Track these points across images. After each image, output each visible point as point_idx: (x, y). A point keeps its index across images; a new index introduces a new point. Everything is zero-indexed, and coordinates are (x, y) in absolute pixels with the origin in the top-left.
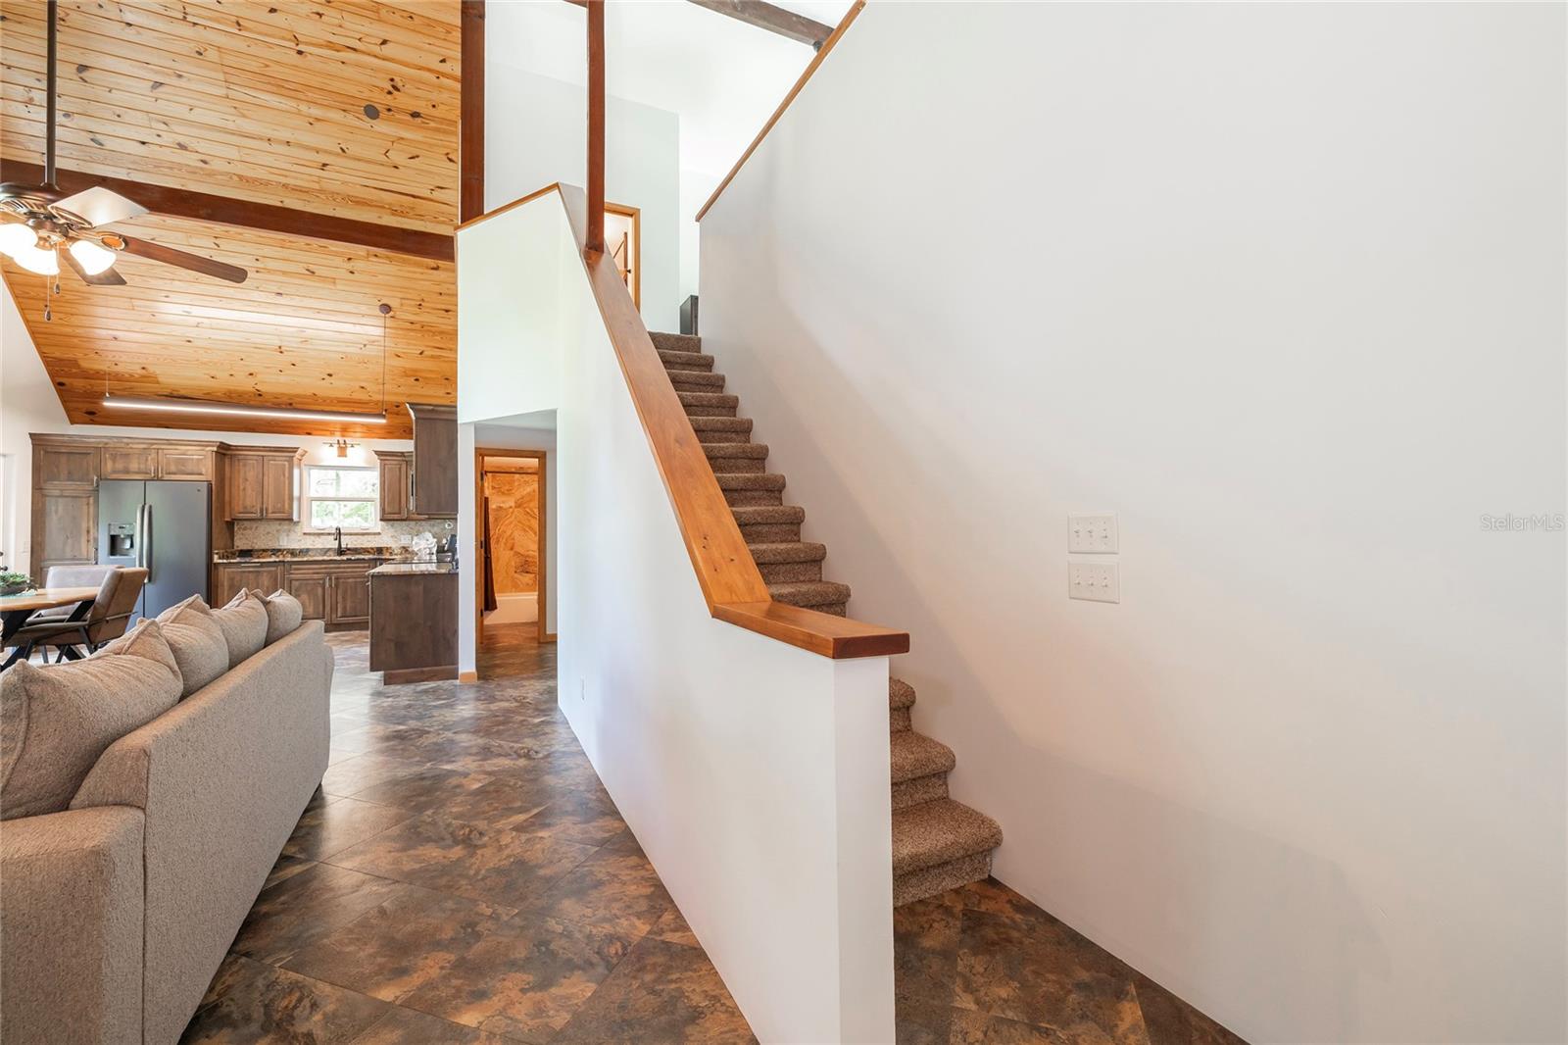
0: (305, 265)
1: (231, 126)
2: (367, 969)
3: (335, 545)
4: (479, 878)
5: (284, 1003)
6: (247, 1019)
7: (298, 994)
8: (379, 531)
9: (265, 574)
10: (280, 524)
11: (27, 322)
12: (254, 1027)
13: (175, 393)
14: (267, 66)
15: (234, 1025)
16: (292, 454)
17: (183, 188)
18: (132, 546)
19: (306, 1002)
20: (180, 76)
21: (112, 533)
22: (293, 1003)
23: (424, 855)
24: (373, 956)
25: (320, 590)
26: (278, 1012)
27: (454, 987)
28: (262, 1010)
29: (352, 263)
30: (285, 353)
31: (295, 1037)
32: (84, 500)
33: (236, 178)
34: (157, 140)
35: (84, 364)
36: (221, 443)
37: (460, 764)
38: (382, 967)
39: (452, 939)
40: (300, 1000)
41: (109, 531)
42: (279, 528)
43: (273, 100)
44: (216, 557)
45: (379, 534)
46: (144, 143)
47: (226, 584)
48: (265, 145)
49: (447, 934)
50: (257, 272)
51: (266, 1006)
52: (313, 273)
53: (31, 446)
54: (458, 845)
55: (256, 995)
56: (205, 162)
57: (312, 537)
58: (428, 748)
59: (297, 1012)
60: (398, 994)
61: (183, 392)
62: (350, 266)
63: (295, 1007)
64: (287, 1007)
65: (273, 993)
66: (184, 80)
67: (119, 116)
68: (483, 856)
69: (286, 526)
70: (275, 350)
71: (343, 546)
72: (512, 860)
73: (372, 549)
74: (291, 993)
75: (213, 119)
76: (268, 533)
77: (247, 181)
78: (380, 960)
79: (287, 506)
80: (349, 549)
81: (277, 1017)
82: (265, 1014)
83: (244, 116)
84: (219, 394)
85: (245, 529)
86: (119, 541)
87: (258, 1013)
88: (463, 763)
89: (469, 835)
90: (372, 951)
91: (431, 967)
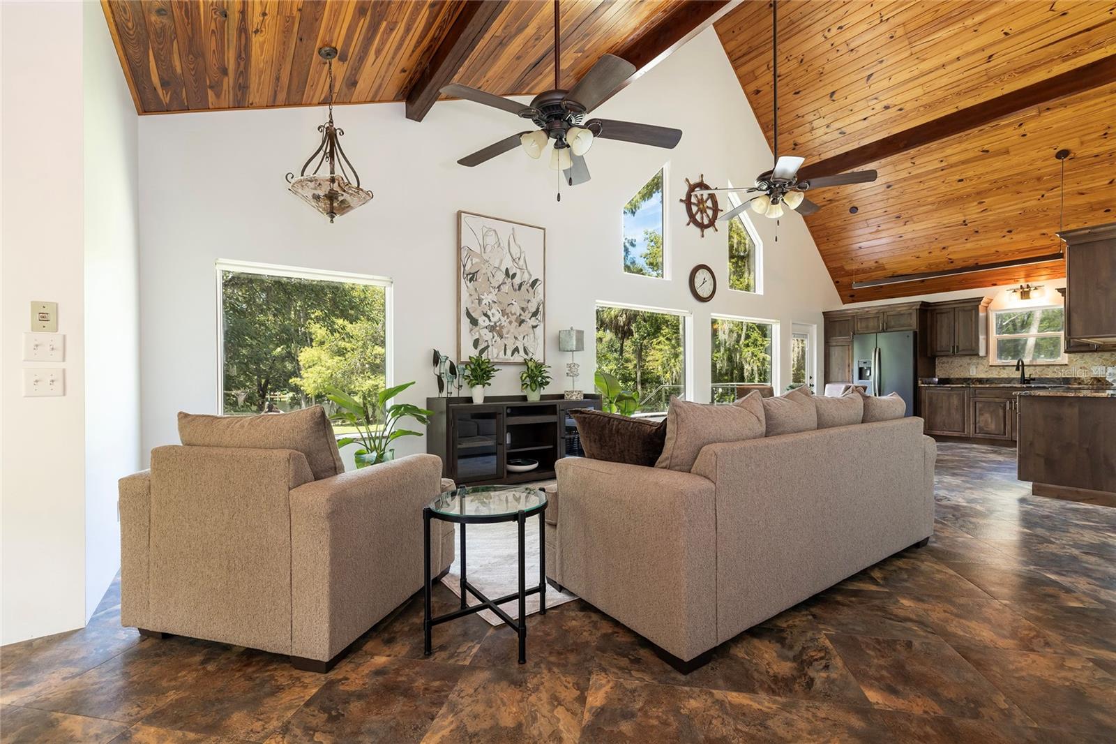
0: (980, 149)
1: (916, 73)
2: (872, 672)
3: (1018, 375)
4: (1017, 675)
5: (813, 654)
6: (791, 647)
7: (823, 655)
8: (1067, 363)
9: (955, 396)
10: (970, 359)
11: (820, 251)
12: (791, 654)
13: (895, 274)
14: (937, 11)
15: (783, 645)
16: (977, 304)
17: (890, 135)
18: (870, 374)
19: (824, 662)
20: (882, 61)
21: (860, 366)
22: (816, 657)
23: (975, 630)
24: (881, 667)
25: (1001, 412)
26: (807, 655)
27: (925, 732)
28: (801, 648)
29: (1023, 127)
30: (969, 225)
31: (805, 675)
32: (847, 347)
33: (922, 109)
34: (874, 112)
35: (847, 268)
36: (923, 302)
37: (1069, 579)
38: (881, 678)
39: (951, 700)
40: (822, 658)
41: (858, 365)
42: (969, 361)
43: (943, 34)
44: (920, 382)
45: (1066, 365)
46: (865, 119)
47: (927, 401)
48: (942, 72)
49: (950, 694)
50: (942, 170)
51: (804, 648)
52: (988, 151)
53: (823, 319)
54: (1014, 639)
55: (804, 639)
56: (901, 110)
57: (998, 369)
58: (1042, 555)
59: (815, 663)
60: (880, 702)
61: (900, 272)
62: (1021, 131)
63: (816, 660)
64: (813, 656)
65: (812, 644)
66: (884, 62)
67: (851, 110)
68: (1034, 662)
69: (975, 360)
70: (962, 225)
71: (1027, 376)
72: (1067, 684)
73: (1058, 379)
74: (820, 651)
75: (905, 75)
76: (961, 366)
77: (930, 106)
78: (884, 673)
79: (974, 344)
80: (1034, 379)
81: (805, 657)
82: (800, 651)
83: (924, 60)
84: (923, 268)
85: (943, 363)
86: (863, 371)
87: (798, 648)
88: (1073, 580)
89: (1033, 638)
90: (883, 663)
91: (918, 705)
